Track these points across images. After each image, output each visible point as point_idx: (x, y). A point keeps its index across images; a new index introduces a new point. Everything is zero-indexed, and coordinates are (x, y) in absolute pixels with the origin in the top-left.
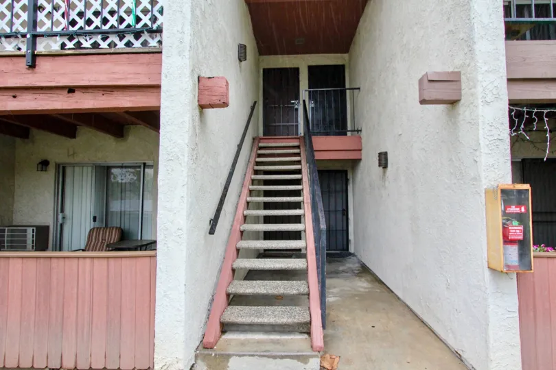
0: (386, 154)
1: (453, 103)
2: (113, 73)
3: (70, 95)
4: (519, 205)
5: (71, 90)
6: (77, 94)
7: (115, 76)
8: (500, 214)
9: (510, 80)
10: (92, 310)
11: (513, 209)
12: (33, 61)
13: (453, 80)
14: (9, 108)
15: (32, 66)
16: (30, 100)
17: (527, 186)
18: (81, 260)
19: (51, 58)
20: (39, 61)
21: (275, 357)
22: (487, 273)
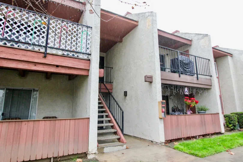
0: (126, 92)
1: (151, 82)
2: (74, 64)
3: (57, 68)
4: (164, 105)
5: (57, 66)
6: (59, 68)
7: (74, 65)
8: (161, 106)
9: (161, 79)
10: (69, 136)
11: (163, 105)
12: (45, 55)
13: (151, 77)
14: (32, 69)
15: (45, 57)
16: (41, 67)
17: (165, 101)
18: (66, 121)
19: (52, 56)
20: (48, 56)
21: (115, 146)
22: (159, 119)
